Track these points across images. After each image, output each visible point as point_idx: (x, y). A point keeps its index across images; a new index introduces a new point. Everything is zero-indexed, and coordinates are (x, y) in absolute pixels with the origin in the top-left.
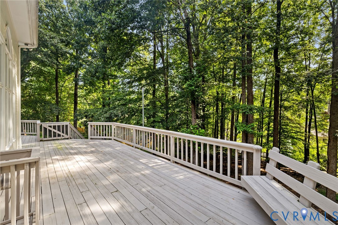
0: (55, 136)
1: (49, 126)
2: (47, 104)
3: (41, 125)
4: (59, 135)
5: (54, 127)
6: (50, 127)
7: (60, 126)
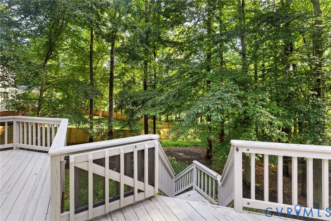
0: (115, 197)
1: (95, 161)
2: (81, 84)
3: (67, 159)
4: (129, 191)
5: (114, 162)
6: (100, 162)
7: (132, 153)
